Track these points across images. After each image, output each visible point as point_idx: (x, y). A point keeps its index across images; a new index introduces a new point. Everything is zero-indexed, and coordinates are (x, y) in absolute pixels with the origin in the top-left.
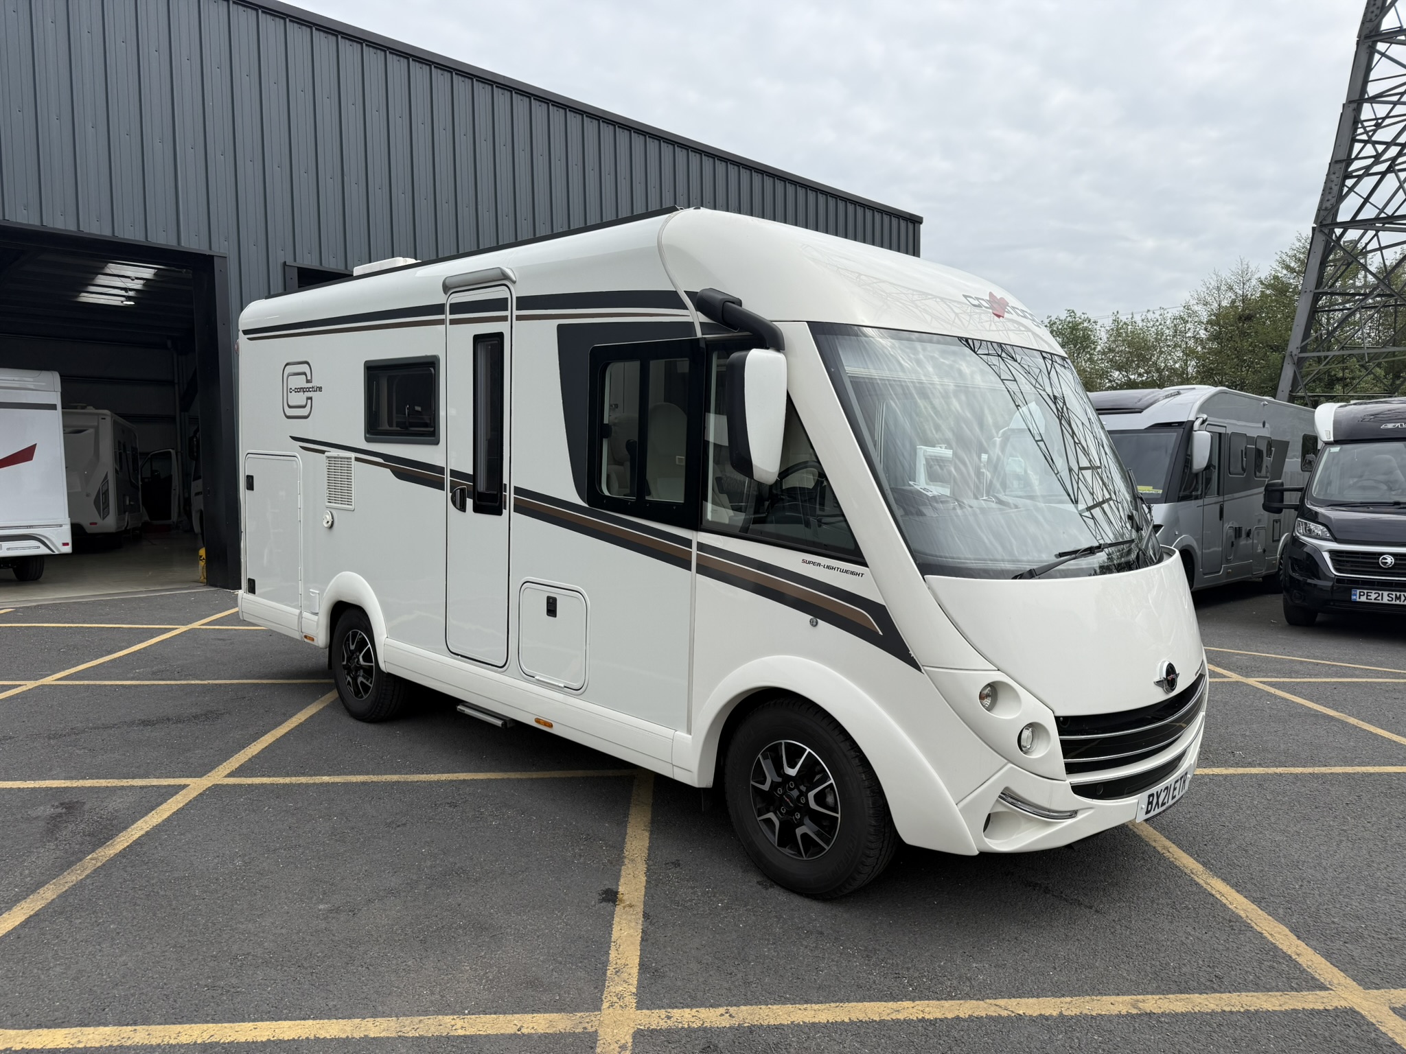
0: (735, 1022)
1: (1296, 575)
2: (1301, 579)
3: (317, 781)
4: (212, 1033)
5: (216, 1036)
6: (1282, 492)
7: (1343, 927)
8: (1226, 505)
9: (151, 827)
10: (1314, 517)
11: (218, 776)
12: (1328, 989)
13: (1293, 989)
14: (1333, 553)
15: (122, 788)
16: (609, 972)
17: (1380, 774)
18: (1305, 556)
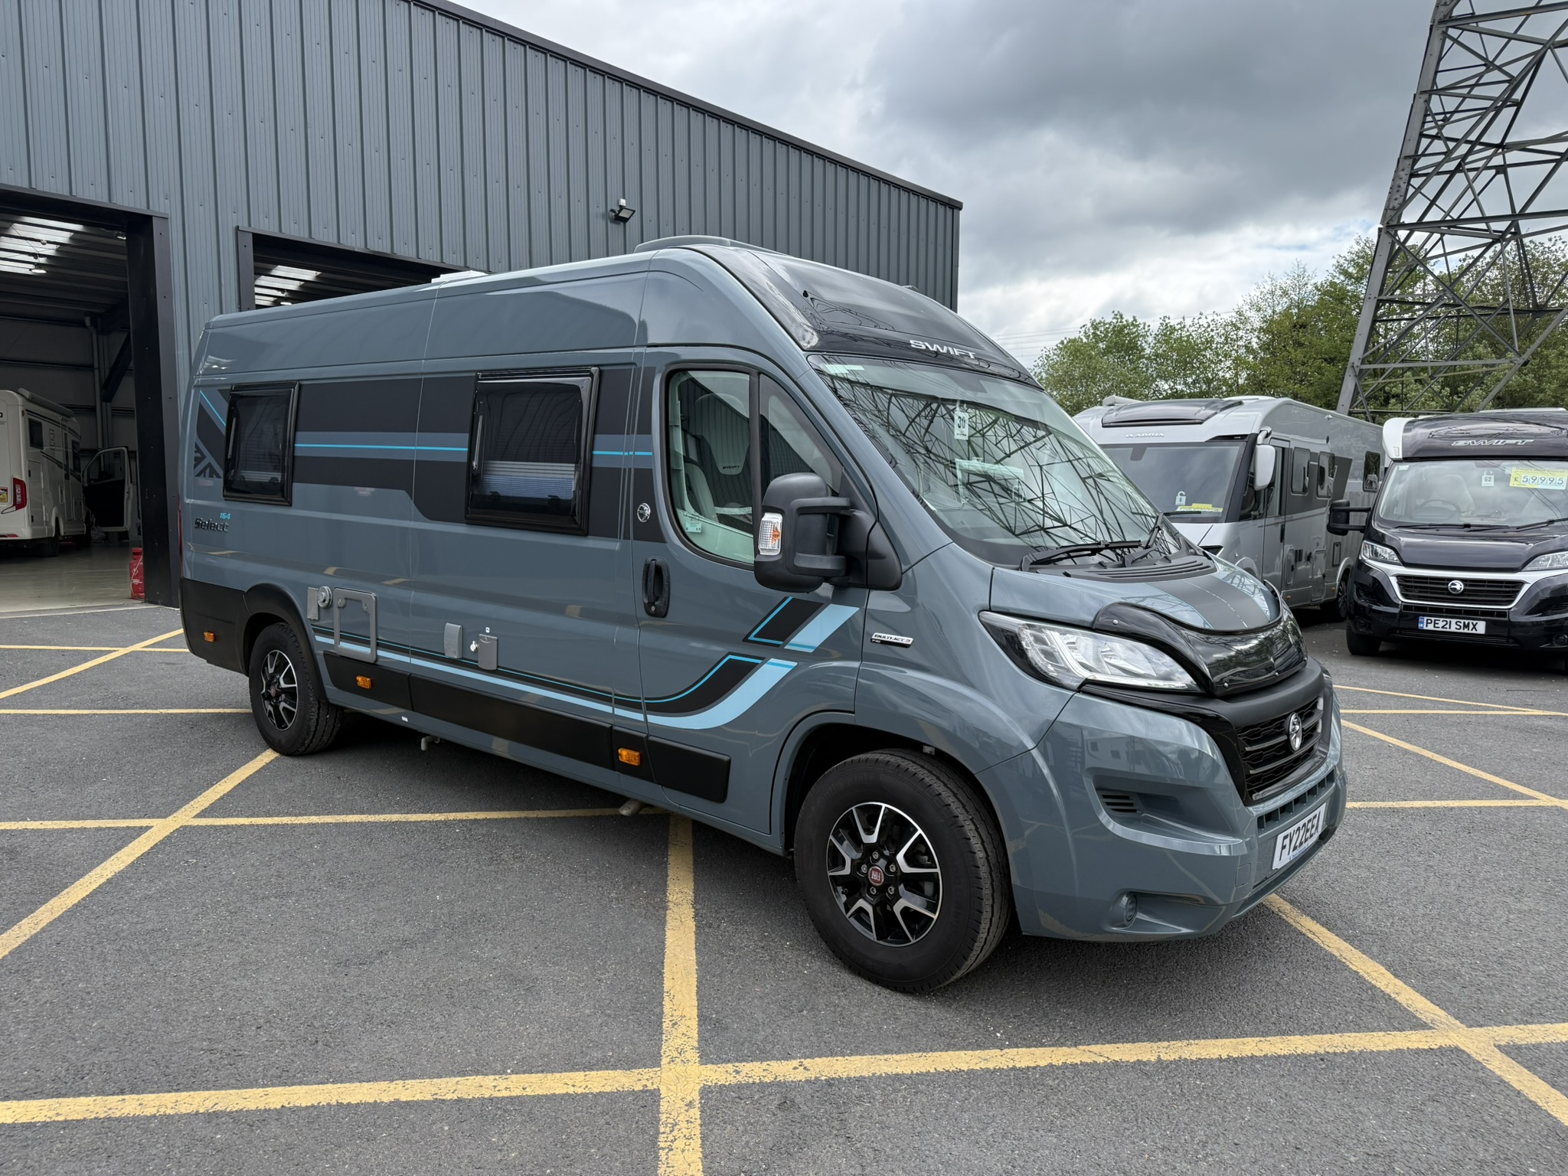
0: (811, 1075)
1: (1361, 602)
2: (1366, 605)
3: (304, 822)
4: (216, 1101)
5: (220, 1104)
6: (1348, 512)
7: (1439, 964)
8: (1287, 525)
9: (113, 874)
10: (1380, 540)
11: (186, 816)
12: (1431, 1028)
13: (1396, 1029)
14: (1400, 577)
15: (71, 830)
16: (664, 1025)
17: (1461, 809)
18: (1371, 581)
